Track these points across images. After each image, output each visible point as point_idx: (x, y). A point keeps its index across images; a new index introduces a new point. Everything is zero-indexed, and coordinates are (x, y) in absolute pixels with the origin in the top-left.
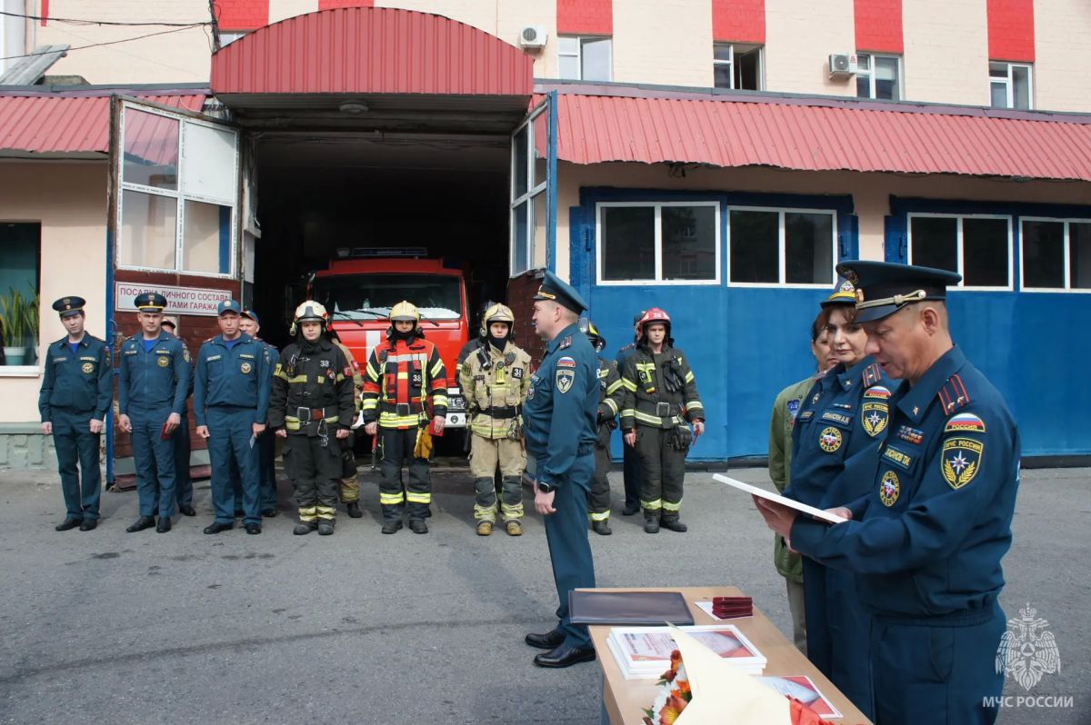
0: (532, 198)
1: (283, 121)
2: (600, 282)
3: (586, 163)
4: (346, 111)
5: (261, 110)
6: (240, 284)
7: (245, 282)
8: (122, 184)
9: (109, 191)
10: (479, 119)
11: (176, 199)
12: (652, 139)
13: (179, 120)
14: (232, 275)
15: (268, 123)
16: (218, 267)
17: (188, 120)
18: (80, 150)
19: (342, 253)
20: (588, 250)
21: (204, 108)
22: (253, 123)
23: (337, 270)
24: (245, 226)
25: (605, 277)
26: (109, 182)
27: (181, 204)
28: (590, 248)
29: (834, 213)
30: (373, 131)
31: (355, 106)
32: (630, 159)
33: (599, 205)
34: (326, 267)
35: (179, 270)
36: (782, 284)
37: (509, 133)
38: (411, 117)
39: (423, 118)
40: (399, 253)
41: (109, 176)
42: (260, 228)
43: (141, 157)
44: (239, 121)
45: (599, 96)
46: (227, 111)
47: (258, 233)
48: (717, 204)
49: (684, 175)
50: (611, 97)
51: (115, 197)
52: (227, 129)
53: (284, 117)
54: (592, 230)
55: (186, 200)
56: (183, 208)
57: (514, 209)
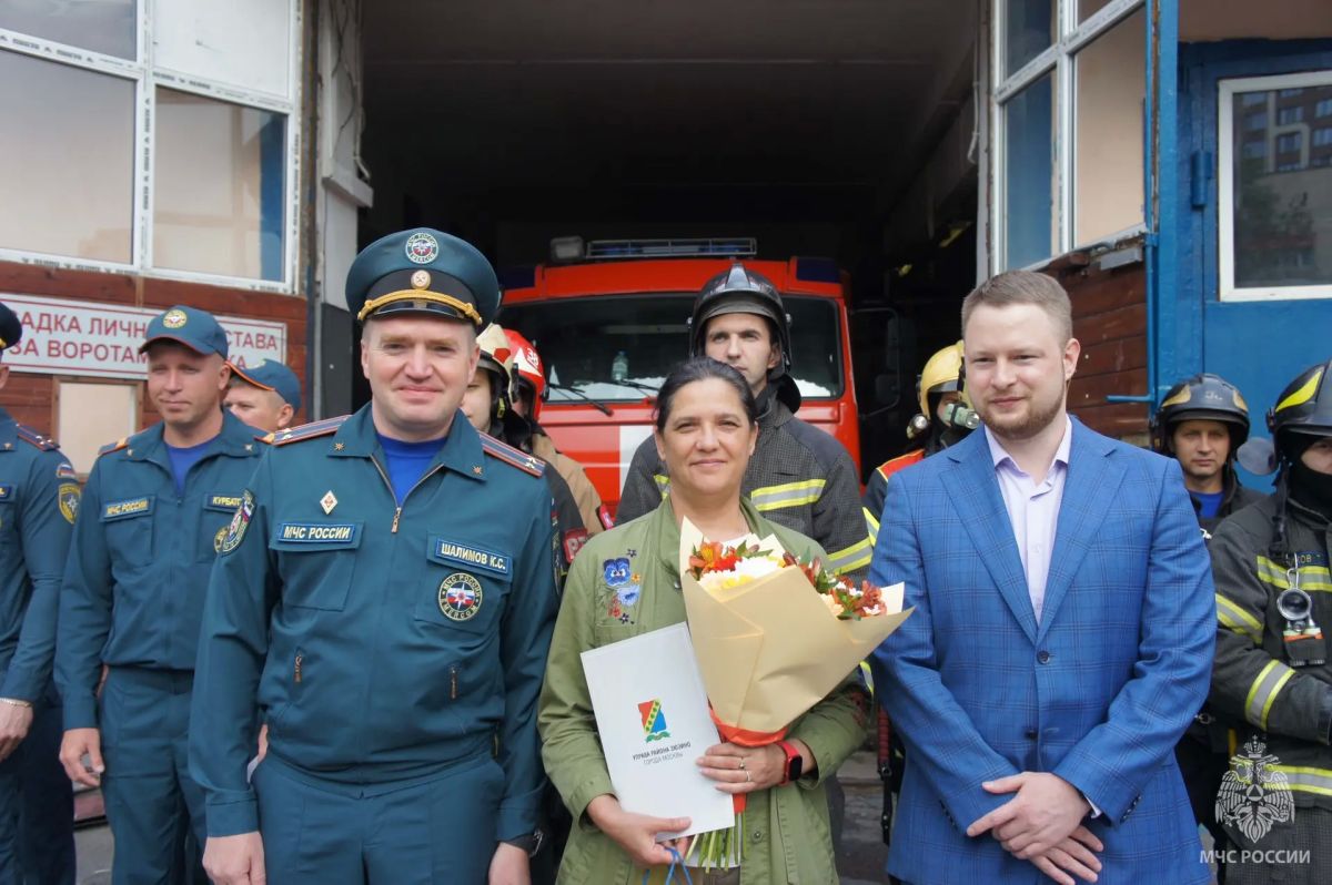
0: (1072, 54)
2: (1229, 292)
6: (312, 309)
7: (326, 307)
11: (134, 81)
14: (288, 283)
19: (568, 249)
20: (1197, 208)
24: (326, 168)
25: (1242, 279)
27: (145, 95)
28: (1203, 205)
33: (1229, 89)
35: (143, 266)
42: (371, 183)
47: (366, 195)
54: (1209, 155)
55: (159, 87)
56: (152, 107)
57: (1003, 104)
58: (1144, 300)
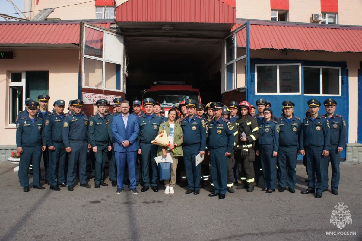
0: (236, 62)
1: (140, 33)
2: (257, 94)
3: (255, 49)
4: (164, 29)
5: (132, 29)
6: (123, 93)
8: (84, 56)
9: (79, 58)
10: (212, 33)
11: (102, 61)
12: (278, 40)
13: (103, 32)
14: (121, 90)
15: (134, 34)
16: (115, 87)
17: (106, 32)
18: (67, 43)
19: (155, 83)
20: (252, 82)
21: (111, 28)
22: (128, 34)
23: (153, 89)
24: (125, 72)
25: (258, 92)
26: (80, 55)
27: (104, 63)
28: (253, 81)
29: (340, 68)
30: (173, 37)
31: (169, 27)
32: (271, 48)
33: (256, 65)
34: (149, 88)
35: (103, 88)
36: (321, 94)
37: (223, 38)
38: (187, 32)
39: (191, 32)
40: (175, 83)
41: (79, 53)
42: (128, 73)
43: (89, 46)
44: (123, 33)
45: (255, 25)
46: (119, 29)
47: (127, 75)
48: (300, 64)
49: (286, 54)
50: (260, 25)
51: (81, 60)
52: (120, 36)
53: (140, 32)
54: (254, 74)
55: (106, 62)
56: (105, 65)
57: (226, 66)
58: (246, 96)
